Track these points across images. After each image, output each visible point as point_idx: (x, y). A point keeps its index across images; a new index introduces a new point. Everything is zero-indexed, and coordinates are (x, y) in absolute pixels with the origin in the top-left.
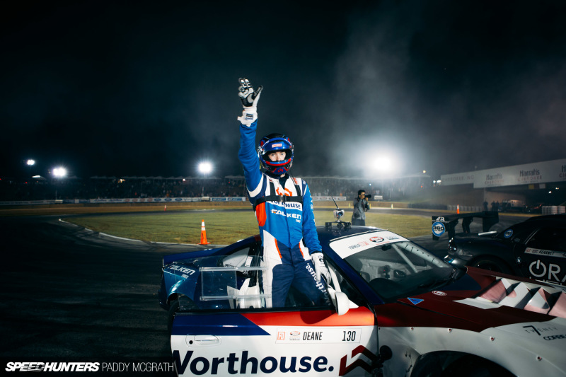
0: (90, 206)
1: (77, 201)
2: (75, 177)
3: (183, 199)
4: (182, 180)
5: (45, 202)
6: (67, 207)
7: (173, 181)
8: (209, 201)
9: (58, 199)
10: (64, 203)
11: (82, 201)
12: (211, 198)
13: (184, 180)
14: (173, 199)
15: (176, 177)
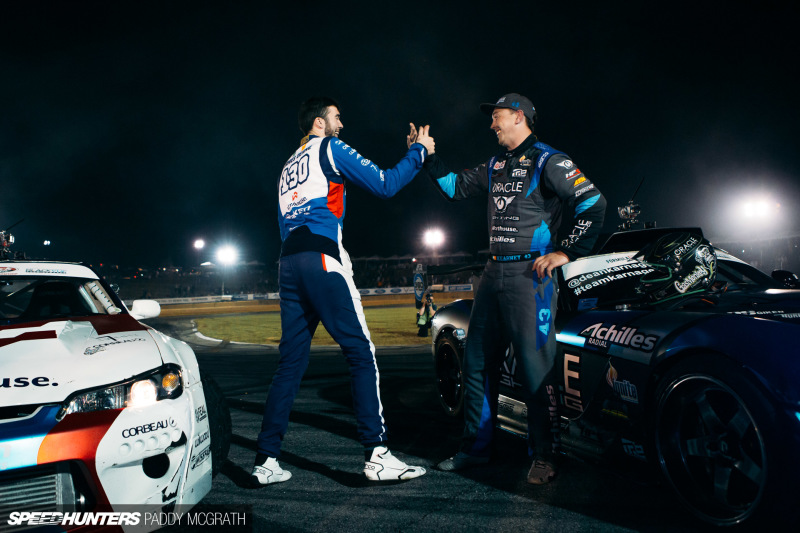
0: (267, 303)
1: (251, 297)
2: (255, 263)
3: (403, 290)
4: (410, 260)
5: (210, 298)
6: (237, 305)
7: (396, 262)
8: (443, 291)
9: (226, 294)
10: (233, 299)
11: (258, 296)
12: (447, 287)
13: (414, 260)
14: (388, 290)
15: (402, 255)
